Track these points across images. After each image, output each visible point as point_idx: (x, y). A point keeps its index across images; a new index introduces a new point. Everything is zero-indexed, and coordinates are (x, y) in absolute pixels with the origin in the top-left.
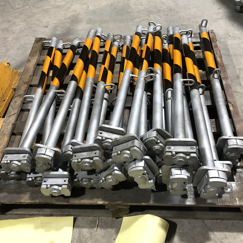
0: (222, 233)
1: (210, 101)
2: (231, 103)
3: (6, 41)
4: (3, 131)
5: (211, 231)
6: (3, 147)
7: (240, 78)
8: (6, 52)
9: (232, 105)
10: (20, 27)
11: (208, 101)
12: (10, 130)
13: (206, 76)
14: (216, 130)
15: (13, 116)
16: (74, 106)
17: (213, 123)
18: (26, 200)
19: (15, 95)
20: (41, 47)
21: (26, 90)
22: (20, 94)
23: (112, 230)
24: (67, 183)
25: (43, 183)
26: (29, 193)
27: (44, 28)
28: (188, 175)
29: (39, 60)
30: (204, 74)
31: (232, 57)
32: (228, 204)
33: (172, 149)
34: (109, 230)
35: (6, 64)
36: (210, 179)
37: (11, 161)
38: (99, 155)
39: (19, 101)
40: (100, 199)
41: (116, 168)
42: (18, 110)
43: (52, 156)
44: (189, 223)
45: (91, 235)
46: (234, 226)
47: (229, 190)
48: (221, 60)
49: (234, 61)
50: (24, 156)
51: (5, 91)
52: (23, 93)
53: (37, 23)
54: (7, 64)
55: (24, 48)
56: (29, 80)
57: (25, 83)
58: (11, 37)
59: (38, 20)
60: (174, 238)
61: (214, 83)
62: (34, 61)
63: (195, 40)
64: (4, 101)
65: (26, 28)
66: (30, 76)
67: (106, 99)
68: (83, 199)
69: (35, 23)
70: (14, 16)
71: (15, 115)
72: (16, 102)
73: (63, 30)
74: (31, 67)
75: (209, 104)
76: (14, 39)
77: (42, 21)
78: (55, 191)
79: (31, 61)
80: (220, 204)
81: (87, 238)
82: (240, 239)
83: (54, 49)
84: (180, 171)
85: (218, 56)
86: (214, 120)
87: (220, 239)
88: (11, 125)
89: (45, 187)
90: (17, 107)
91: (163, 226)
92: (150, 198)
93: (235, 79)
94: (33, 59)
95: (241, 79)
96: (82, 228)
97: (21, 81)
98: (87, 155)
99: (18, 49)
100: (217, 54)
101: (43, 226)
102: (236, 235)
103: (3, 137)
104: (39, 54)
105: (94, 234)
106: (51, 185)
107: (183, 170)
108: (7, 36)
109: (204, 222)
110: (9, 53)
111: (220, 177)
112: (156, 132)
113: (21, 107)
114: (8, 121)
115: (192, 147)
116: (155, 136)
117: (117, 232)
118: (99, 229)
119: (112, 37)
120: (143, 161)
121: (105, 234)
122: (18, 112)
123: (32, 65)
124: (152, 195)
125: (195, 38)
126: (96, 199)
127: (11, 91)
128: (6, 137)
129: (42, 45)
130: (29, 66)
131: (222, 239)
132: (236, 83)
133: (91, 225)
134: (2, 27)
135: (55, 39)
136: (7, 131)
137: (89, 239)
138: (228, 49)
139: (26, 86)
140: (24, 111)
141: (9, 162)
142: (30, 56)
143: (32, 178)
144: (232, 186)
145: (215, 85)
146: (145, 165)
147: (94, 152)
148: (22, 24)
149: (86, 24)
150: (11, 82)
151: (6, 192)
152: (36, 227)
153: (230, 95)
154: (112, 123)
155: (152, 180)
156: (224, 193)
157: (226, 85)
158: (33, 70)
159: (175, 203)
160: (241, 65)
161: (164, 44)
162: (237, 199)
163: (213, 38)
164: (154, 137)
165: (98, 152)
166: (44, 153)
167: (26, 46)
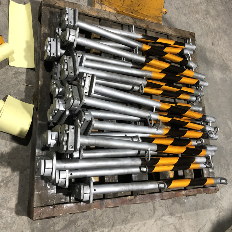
0: (18, 182)
1: (136, 179)
2: (135, 199)
3: (194, 13)
4: (101, 12)
5: (20, 174)
6: (88, 12)
7: (170, 216)
8: (184, 13)
9: (132, 199)
10: (212, 24)
11: (136, 178)
12: (102, 17)
13: (165, 179)
14: (107, 182)
15: (116, 19)
16: (124, 62)
17: (114, 180)
18: (43, 30)
19: (135, 19)
20: (185, 38)
21: (141, 27)
22: (137, 22)
23: (24, 96)
24: (51, 56)
25: (52, 39)
26: (49, 32)
27: (212, 42)
28: (51, 145)
29: (172, 36)
30: (167, 178)
31: (195, 211)
32: (35, 184)
33: (72, 130)
34: (24, 94)
35: (165, 10)
36: (44, 160)
37: (68, 14)
38: (70, 75)
39: (130, 22)
40: (42, 83)
41: (61, 90)
42: (121, 22)
43: (69, 41)
44: (27, 156)
45: (20, 81)
46: (24, 193)
47: (48, 187)
48: (183, 194)
49: (190, 213)
50: (71, 23)
51: (140, 12)
52: (138, 24)
53: (217, 37)
54: (166, 12)
55: (188, 27)
56: (150, 29)
57: (147, 26)
58: (199, 17)
59: (220, 38)
60: (15, 143)
61: (153, 183)
62: (170, 32)
63: (206, 172)
64: (132, 13)
65: (211, 28)
66: (155, 30)
67: (133, 88)
68: (43, 70)
69: (216, 35)
70: (225, 19)
71: (117, 20)
72: (129, 20)
73: (211, 58)
74: (164, 30)
75: (134, 179)
76: (198, 19)
77: (219, 40)
78: (46, 48)
79: (170, 30)
80: (36, 177)
81: (18, 78)
82: (13, 197)
83: (184, 47)
84: (55, 138)
85: (188, 192)
86: (117, 181)
87: (13, 180)
88: (107, 17)
89: (49, 40)
90: (124, 21)
91: (21, 132)
92: (42, 121)
93: (169, 211)
94: (172, 31)
95: (170, 218)
96: (26, 74)
97: (149, 23)
98: (70, 66)
99: (187, 23)
100: (189, 192)
101: (28, 46)
102: (16, 194)
103: (96, 12)
104: (178, 36)
105: (21, 83)
106: (50, 45)
107: (56, 141)
108: (200, 14)
109: (28, 168)
110: (182, 16)
111: (45, 169)
112: (90, 120)
113: (124, 24)
114: (110, 15)
115: (73, 147)
116: (86, 119)
117: (22, 100)
118: (24, 87)
119: (199, 94)
120: (65, 110)
121: (21, 91)
122: (119, 22)
123: (166, 30)
124: (45, 123)
125: (208, 172)
126: (42, 80)
127: (142, 18)
128: (97, 14)
129: (187, 38)
130: (165, 29)
131: (13, 182)
132: (165, 211)
133: (28, 81)
134: (211, 11)
135: (194, 47)
136: (101, 15)
137: (17, 80)
138: (204, 209)
139: (145, 27)
140: (122, 27)
141: (67, 12)
142: (175, 29)
143: (59, 32)
144: (52, 189)
145: (151, 183)
146: (61, 112)
147: (73, 71)
148: (216, 25)
149: (220, 77)
150: (149, 16)
151: (50, 17)
152: (27, 42)
153: (143, 198)
154: (101, 87)
155: (52, 119)
156: (46, 182)
157: (154, 196)
158: (161, 32)
159: (37, 140)
160: (186, 219)
161: (196, 141)
162: (40, 192)
163: (208, 190)
164: (84, 117)
165: (73, 74)
166: (71, 34)
167: (191, 29)
